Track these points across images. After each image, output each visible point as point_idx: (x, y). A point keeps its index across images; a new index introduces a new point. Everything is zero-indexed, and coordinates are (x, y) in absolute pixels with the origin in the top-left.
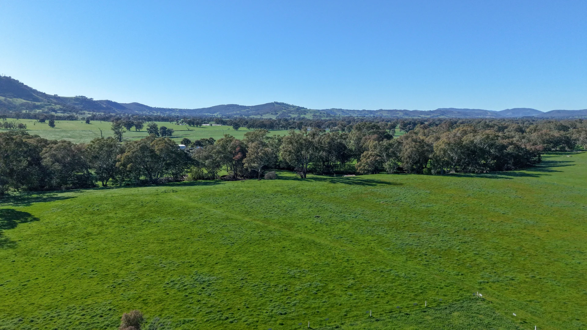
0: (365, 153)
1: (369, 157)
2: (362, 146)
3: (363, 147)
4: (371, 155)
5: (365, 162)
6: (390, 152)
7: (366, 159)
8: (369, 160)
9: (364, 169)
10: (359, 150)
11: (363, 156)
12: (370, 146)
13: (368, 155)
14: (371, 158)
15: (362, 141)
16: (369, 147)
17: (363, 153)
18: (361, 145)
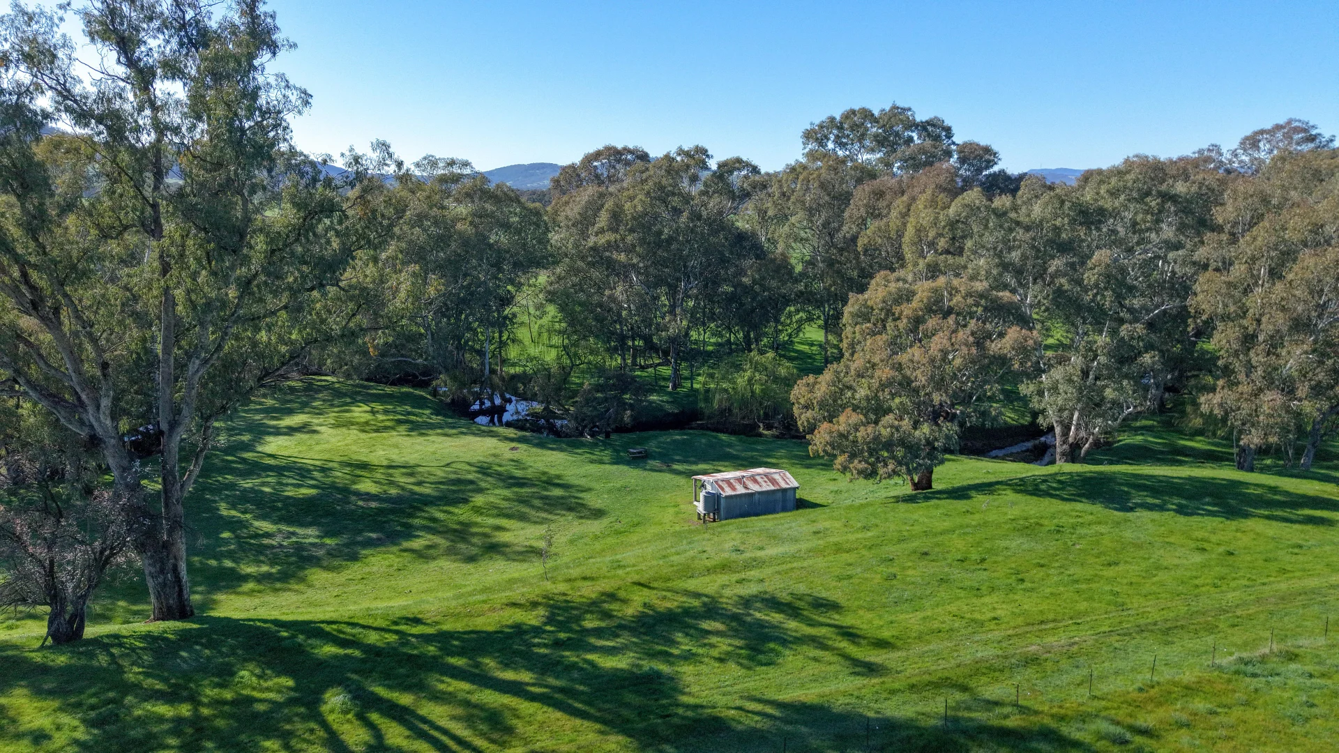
0: (878, 291)
1: (917, 321)
2: (854, 239)
3: (861, 242)
4: (936, 307)
5: (885, 373)
6: (1090, 277)
7: (896, 346)
8: (916, 352)
9: (877, 438)
10: (831, 263)
11: (864, 315)
12: (910, 232)
13: (907, 310)
14: (938, 343)
15: (855, 209)
16: (906, 239)
17: (862, 289)
18: (847, 229)
